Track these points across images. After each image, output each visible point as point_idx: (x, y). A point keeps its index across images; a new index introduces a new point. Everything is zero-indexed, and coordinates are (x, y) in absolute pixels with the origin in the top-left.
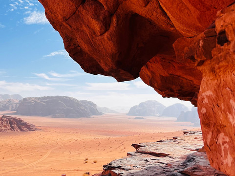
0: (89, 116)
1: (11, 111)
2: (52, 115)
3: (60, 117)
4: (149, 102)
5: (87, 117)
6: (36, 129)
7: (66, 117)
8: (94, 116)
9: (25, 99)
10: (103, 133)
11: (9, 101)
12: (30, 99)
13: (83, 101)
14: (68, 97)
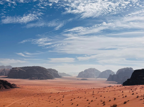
0: (53, 78)
1: (5, 76)
2: (30, 78)
3: (34, 79)
4: (90, 69)
5: (51, 79)
6: (16, 87)
7: (38, 79)
8: (56, 78)
9: (13, 68)
10: (59, 89)
11: (4, 70)
12: (16, 68)
13: (49, 69)
14: (40, 67)
